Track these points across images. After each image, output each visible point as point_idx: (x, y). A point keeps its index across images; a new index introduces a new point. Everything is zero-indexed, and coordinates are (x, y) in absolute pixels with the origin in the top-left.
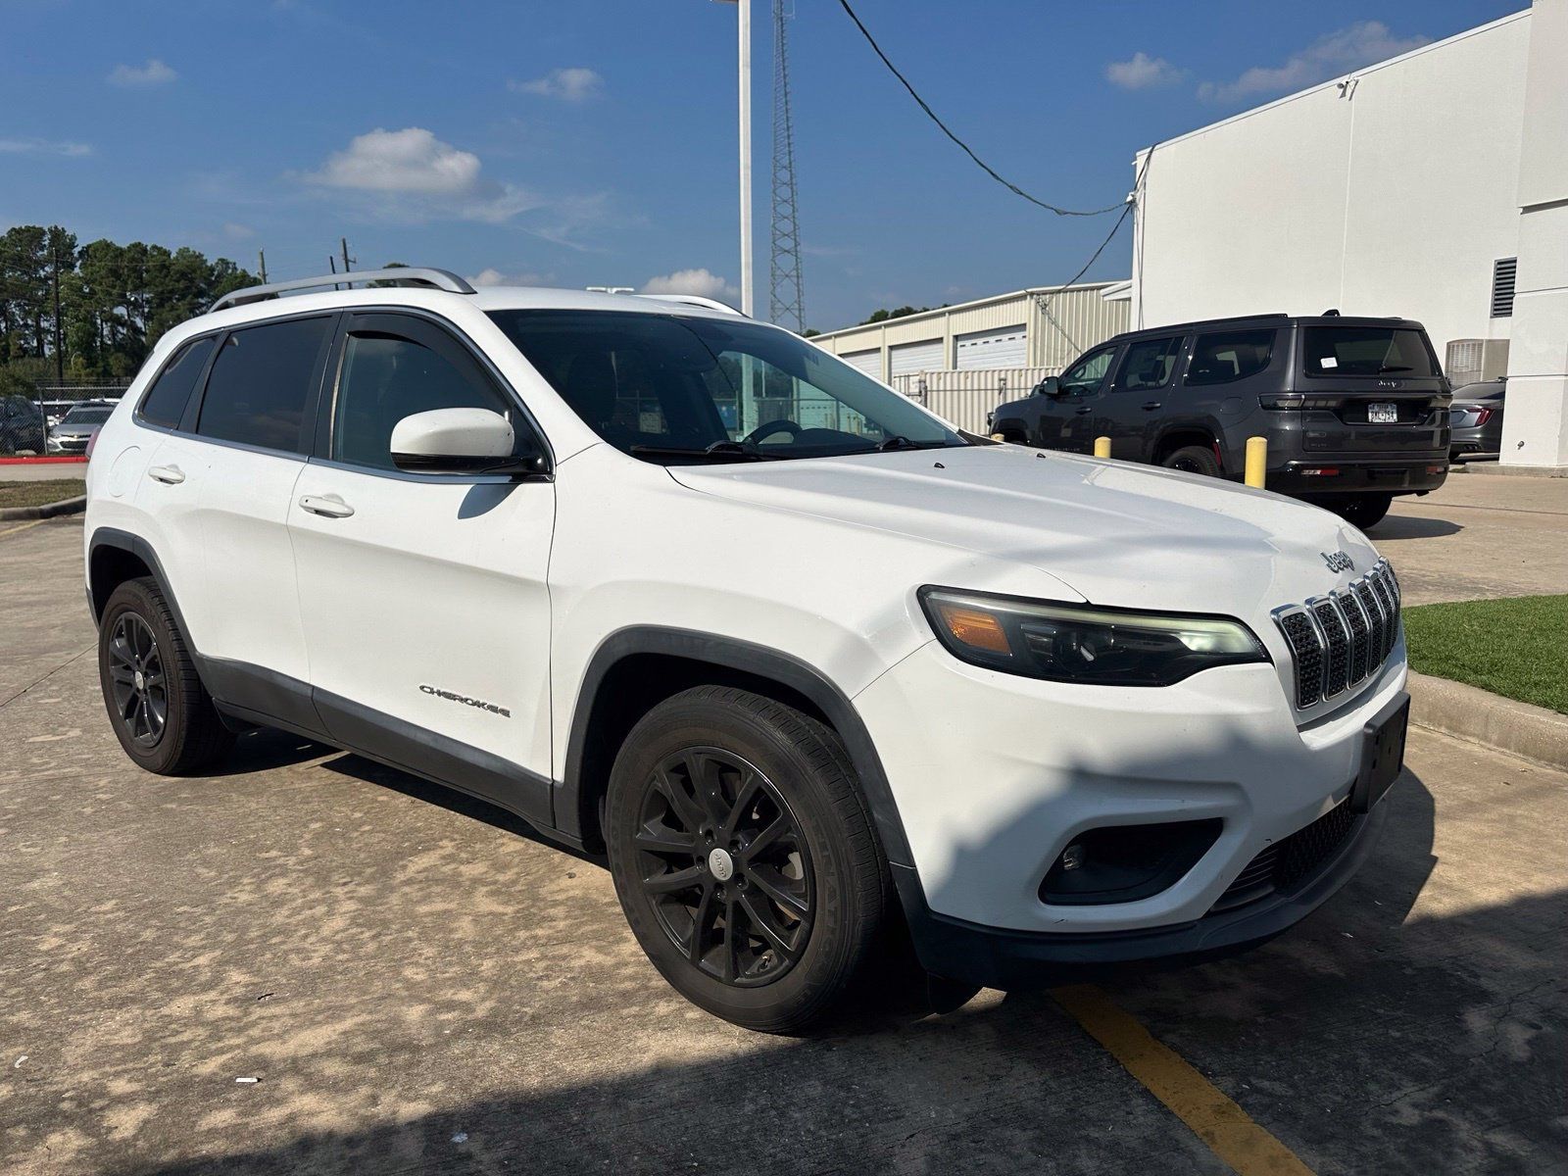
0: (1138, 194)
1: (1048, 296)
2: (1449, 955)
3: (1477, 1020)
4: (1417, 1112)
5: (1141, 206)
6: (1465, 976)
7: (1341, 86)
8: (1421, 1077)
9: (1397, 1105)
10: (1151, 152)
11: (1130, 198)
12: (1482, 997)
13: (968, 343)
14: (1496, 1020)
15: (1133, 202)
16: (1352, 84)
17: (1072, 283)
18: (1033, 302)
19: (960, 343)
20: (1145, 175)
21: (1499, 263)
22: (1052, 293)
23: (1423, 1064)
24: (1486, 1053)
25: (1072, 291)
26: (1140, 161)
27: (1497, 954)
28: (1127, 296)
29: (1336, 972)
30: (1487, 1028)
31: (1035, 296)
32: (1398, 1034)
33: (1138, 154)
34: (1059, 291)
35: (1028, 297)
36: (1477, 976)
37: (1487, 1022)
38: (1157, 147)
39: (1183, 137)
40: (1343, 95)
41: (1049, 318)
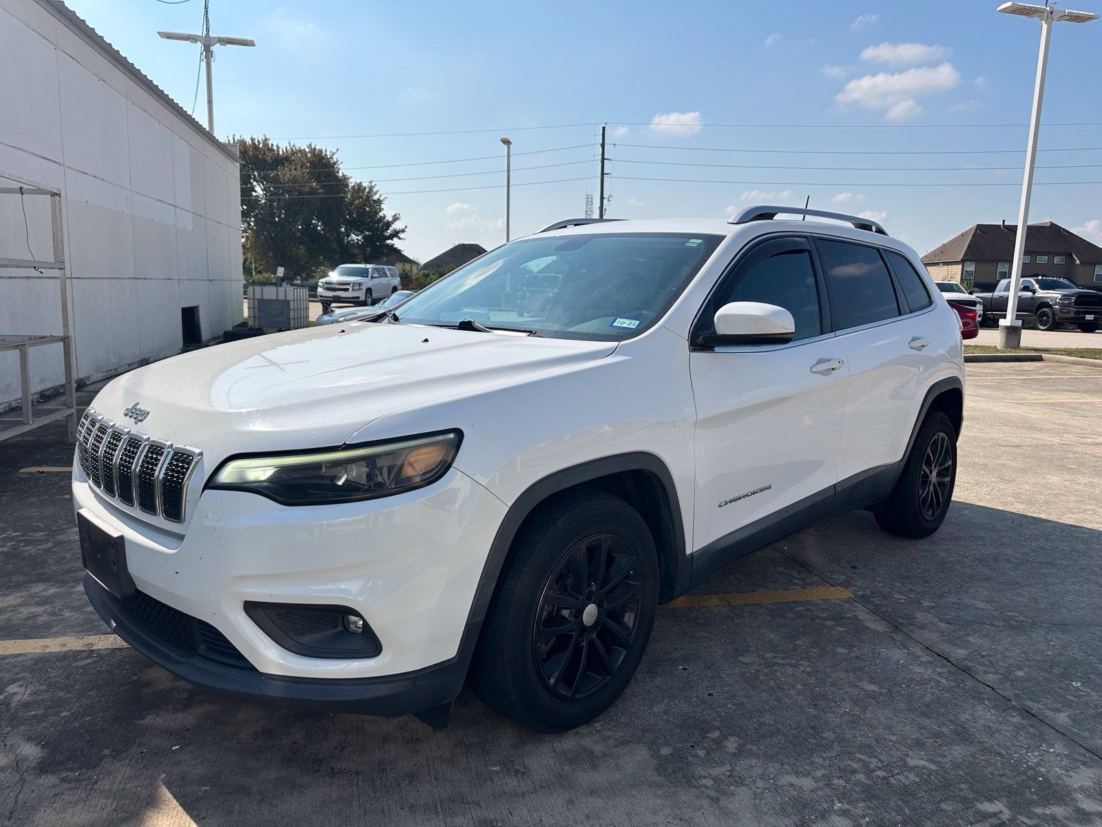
2: (99, 783)
3: (30, 751)
4: (11, 692)
6: (71, 774)
8: (26, 705)
9: (23, 689)
12: (43, 768)
14: (18, 758)
23: (32, 711)
24: (6, 737)
27: (70, 811)
29: (143, 722)
30: (19, 750)
32: (63, 715)
36: (64, 780)
37: (23, 753)
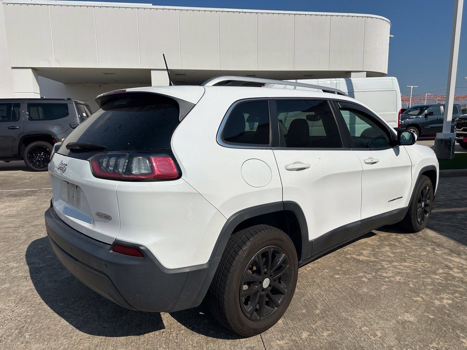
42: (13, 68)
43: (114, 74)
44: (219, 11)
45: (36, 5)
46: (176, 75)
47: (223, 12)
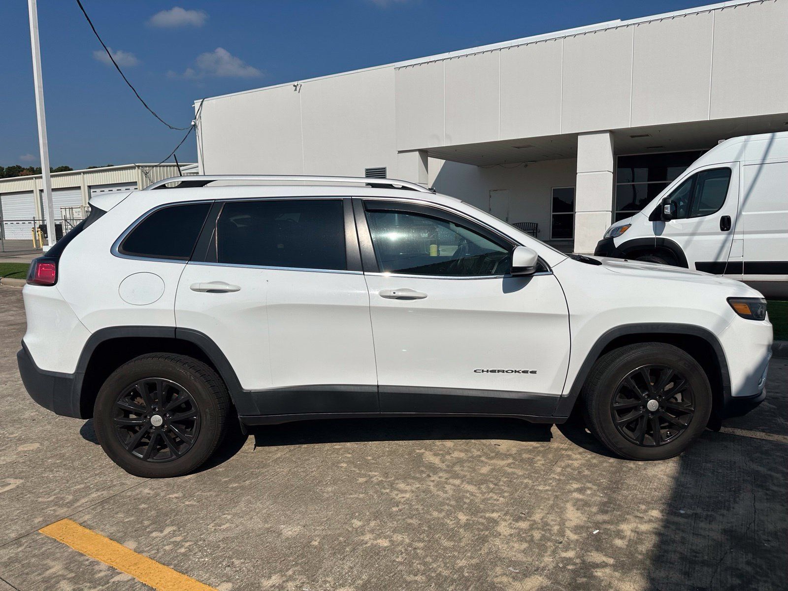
0: (198, 121)
1: (147, 168)
5: (199, 127)
7: (294, 86)
10: (202, 101)
11: (193, 123)
13: (98, 190)
15: (195, 126)
16: (299, 86)
17: (163, 162)
18: (140, 171)
19: (92, 190)
20: (200, 113)
21: (367, 170)
22: (149, 166)
25: (164, 166)
26: (197, 104)
28: (196, 171)
31: (140, 168)
33: (195, 101)
34: (156, 166)
35: (137, 168)
38: (205, 100)
39: (220, 97)
40: (296, 90)
41: (149, 180)
42: (400, 152)
43: (529, 146)
44: (714, 9)
45: (429, 63)
46: (632, 137)
47: (723, 8)
